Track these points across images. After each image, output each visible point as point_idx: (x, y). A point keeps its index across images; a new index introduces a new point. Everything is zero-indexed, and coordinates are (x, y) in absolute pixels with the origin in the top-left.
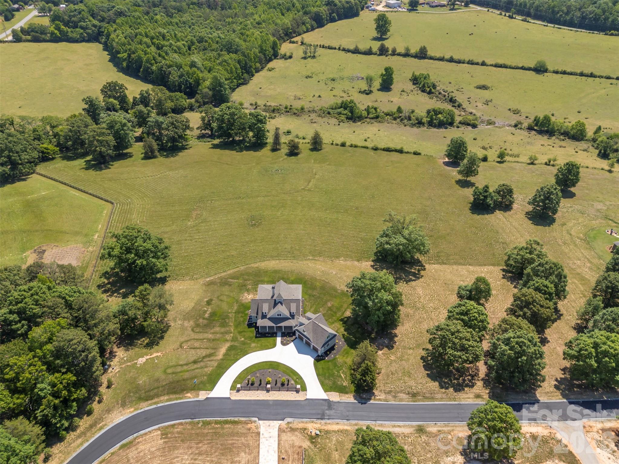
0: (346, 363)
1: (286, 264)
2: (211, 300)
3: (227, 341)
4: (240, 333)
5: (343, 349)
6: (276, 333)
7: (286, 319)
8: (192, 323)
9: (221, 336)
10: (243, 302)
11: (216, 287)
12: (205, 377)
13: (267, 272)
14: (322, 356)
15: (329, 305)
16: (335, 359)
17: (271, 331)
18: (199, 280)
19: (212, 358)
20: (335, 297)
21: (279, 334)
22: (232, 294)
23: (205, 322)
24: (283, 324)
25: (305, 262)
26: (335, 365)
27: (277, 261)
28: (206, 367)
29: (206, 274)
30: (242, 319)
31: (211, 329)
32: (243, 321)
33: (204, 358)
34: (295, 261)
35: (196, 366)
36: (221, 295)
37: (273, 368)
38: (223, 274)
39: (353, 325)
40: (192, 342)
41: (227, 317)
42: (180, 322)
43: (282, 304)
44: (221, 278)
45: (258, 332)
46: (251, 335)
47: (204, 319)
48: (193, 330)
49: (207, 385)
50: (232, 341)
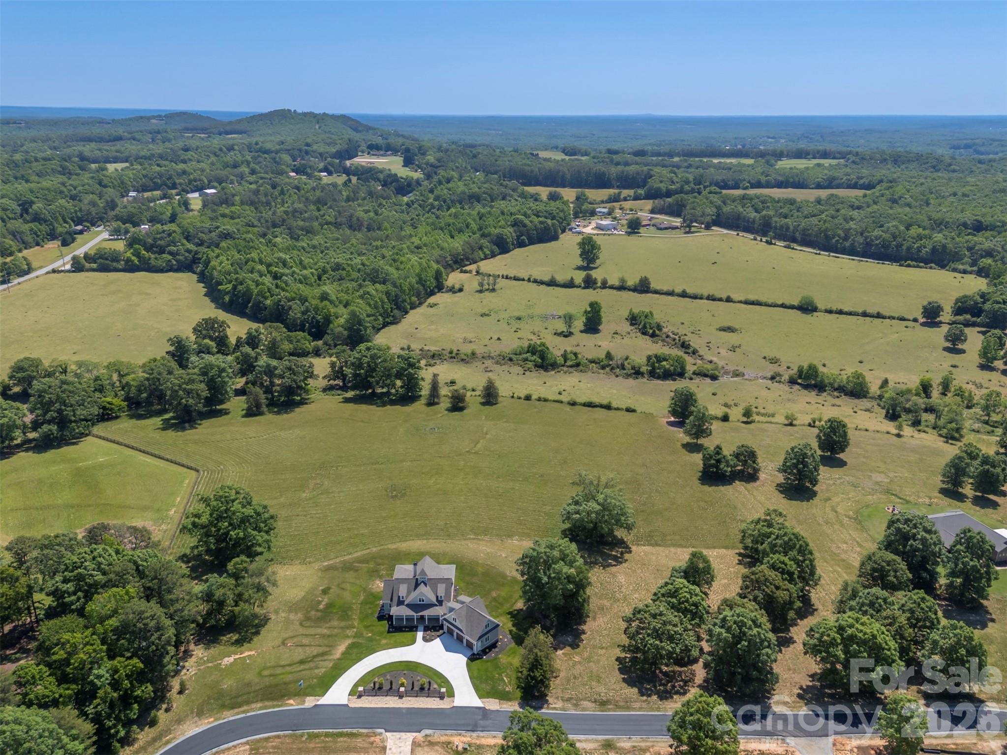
0: (511, 664)
1: (438, 545)
2: (329, 588)
3: (348, 637)
4: (366, 627)
5: (508, 648)
6: (416, 627)
7: (431, 605)
8: (300, 615)
9: (340, 631)
10: (373, 591)
11: (336, 572)
12: (315, 680)
13: (409, 554)
14: (478, 654)
15: (494, 594)
16: (496, 659)
17: (410, 624)
18: (313, 565)
19: (326, 657)
20: (503, 585)
21: (421, 627)
22: (358, 582)
23: (319, 614)
24: (426, 613)
25: (463, 542)
26: (497, 667)
27: (425, 542)
28: (317, 668)
29: (324, 557)
30: (370, 611)
31: (327, 623)
32: (372, 614)
33: (314, 657)
34: (449, 541)
35: (302, 667)
36: (344, 582)
37: (409, 670)
38: (346, 558)
39: (525, 619)
40: (300, 638)
41: (350, 608)
42: (283, 615)
43: (426, 585)
44: (344, 562)
45: (391, 626)
46: (382, 629)
47: (317, 611)
48: (301, 624)
49: (318, 689)
50: (354, 637)
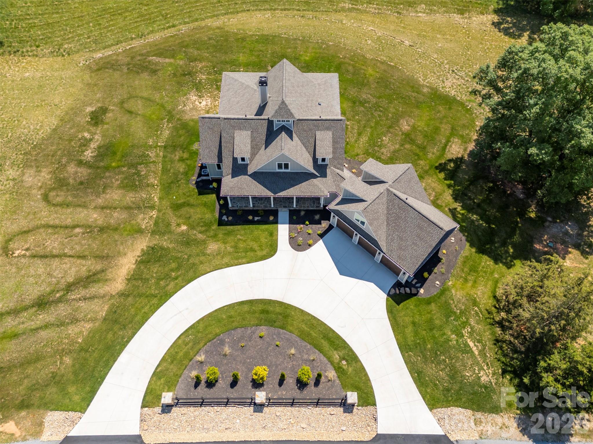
0: (475, 303)
1: (290, 22)
2: (104, 110)
3: (140, 231)
4: (176, 207)
5: (460, 260)
6: (275, 213)
7: (306, 176)
8: (45, 175)
9: (124, 215)
10: (187, 117)
11: (117, 74)
12: (68, 360)
13: (243, 39)
14: (408, 284)
15: (405, 126)
16: (444, 291)
17: (261, 207)
18: (76, 57)
19: (94, 289)
20: (418, 105)
21: (284, 214)
22: (157, 97)
23: (84, 172)
24: (294, 192)
25: (334, 17)
26: (448, 312)
27: (268, 14)
28: (75, 320)
29: (95, 42)
30: (182, 167)
31: (98, 195)
32: (186, 174)
33: (70, 287)
34: (310, 14)
35: (43, 317)
36: (131, 97)
37: (271, 323)
38: (136, 43)
39: (473, 182)
40: (41, 235)
41: (144, 160)
42: (12, 173)
43: (290, 134)
44: (131, 54)
45: (224, 206)
46: (208, 216)
47: (80, 163)
48: (46, 198)
49: (72, 389)
50: (153, 233)
